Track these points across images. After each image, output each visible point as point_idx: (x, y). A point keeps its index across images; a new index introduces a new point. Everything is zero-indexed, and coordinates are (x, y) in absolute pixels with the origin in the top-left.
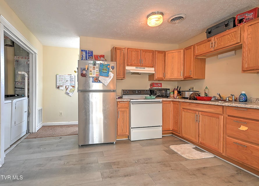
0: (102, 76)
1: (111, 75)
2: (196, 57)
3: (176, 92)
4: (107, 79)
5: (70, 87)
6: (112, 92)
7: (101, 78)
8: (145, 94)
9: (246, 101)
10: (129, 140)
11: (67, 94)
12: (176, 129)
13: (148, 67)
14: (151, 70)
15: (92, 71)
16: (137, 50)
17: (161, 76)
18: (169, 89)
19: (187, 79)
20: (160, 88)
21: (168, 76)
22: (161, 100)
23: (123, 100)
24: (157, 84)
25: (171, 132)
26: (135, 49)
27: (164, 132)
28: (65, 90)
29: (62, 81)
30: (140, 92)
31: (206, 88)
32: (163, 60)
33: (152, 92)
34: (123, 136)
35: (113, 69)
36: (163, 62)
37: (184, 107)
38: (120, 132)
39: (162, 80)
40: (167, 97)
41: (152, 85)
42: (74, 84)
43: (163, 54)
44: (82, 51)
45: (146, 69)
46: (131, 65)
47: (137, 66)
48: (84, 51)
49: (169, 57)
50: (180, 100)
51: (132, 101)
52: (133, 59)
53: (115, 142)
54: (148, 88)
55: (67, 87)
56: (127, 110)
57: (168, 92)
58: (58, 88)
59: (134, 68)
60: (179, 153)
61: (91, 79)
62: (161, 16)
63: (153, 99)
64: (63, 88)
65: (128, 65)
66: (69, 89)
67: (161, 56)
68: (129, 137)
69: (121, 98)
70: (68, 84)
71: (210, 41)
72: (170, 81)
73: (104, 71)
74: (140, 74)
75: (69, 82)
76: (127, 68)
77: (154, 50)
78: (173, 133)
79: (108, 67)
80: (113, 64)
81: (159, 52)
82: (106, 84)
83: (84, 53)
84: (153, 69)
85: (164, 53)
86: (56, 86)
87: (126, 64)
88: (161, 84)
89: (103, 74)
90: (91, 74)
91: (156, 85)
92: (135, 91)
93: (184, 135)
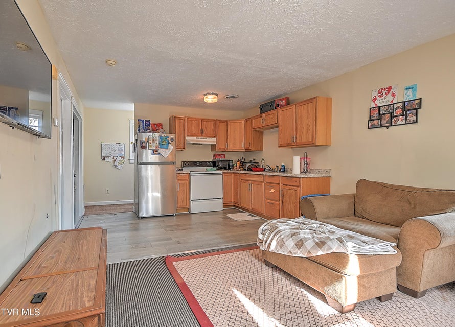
0: (162, 148)
1: (171, 147)
2: (254, 130)
3: (238, 163)
4: (167, 151)
5: (119, 158)
6: (172, 164)
7: (160, 151)
8: (207, 166)
9: (284, 171)
10: (190, 213)
11: (116, 166)
12: (236, 201)
13: (210, 137)
14: (213, 141)
15: (152, 143)
16: (197, 120)
17: (223, 147)
18: (232, 161)
19: (247, 150)
20: (223, 159)
21: (231, 147)
22: (222, 172)
23: (182, 172)
24: (220, 155)
25: (233, 204)
26: (195, 118)
27: (224, 205)
28: (112, 162)
29: (109, 151)
30: (202, 164)
31: (263, 160)
32: (226, 129)
33: (214, 164)
34: (183, 209)
35: (172, 141)
36: (226, 132)
37: (243, 178)
38: (180, 205)
39: (224, 151)
40: (229, 168)
41: (215, 156)
42: (124, 155)
43: (225, 124)
44: (138, 120)
45: (208, 139)
46: (191, 136)
47: (197, 136)
48: (141, 120)
49: (231, 126)
50: (241, 172)
51: (191, 173)
52: (193, 128)
53: (175, 214)
54: (211, 159)
55: (115, 158)
56: (187, 182)
57: (231, 164)
58: (104, 159)
59: (194, 138)
60: (233, 218)
61: (150, 151)
62: (215, 96)
63: (214, 170)
64: (110, 160)
65: (188, 136)
66: (117, 161)
67: (223, 125)
68: (189, 209)
69: (181, 170)
70: (116, 154)
71: (261, 117)
72: (233, 151)
73: (163, 143)
74: (202, 144)
75: (117, 151)
76: (187, 138)
77: (216, 119)
78: (235, 206)
79: (168, 139)
80: (172, 136)
81: (221, 121)
82: (165, 156)
83: (141, 123)
84: (215, 139)
85: (226, 122)
86: (101, 157)
87: (186, 135)
88: (224, 155)
89: (162, 146)
90: (151, 147)
91: (219, 157)
92: (196, 162)
93: (242, 205)
